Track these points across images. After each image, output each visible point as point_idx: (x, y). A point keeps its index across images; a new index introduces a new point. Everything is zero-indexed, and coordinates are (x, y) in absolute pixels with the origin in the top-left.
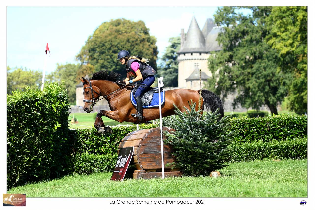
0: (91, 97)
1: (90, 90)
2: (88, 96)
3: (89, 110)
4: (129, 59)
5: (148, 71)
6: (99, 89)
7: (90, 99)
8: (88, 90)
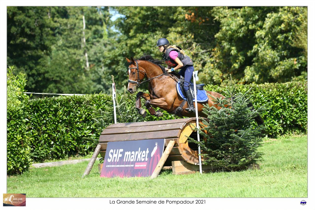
0: (136, 78)
1: (136, 70)
2: (134, 77)
3: (133, 91)
4: (168, 48)
5: (186, 61)
6: (145, 70)
7: (136, 80)
8: (134, 71)
